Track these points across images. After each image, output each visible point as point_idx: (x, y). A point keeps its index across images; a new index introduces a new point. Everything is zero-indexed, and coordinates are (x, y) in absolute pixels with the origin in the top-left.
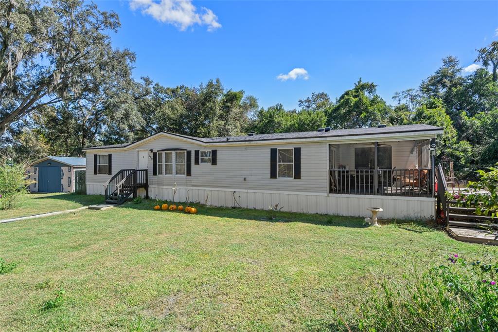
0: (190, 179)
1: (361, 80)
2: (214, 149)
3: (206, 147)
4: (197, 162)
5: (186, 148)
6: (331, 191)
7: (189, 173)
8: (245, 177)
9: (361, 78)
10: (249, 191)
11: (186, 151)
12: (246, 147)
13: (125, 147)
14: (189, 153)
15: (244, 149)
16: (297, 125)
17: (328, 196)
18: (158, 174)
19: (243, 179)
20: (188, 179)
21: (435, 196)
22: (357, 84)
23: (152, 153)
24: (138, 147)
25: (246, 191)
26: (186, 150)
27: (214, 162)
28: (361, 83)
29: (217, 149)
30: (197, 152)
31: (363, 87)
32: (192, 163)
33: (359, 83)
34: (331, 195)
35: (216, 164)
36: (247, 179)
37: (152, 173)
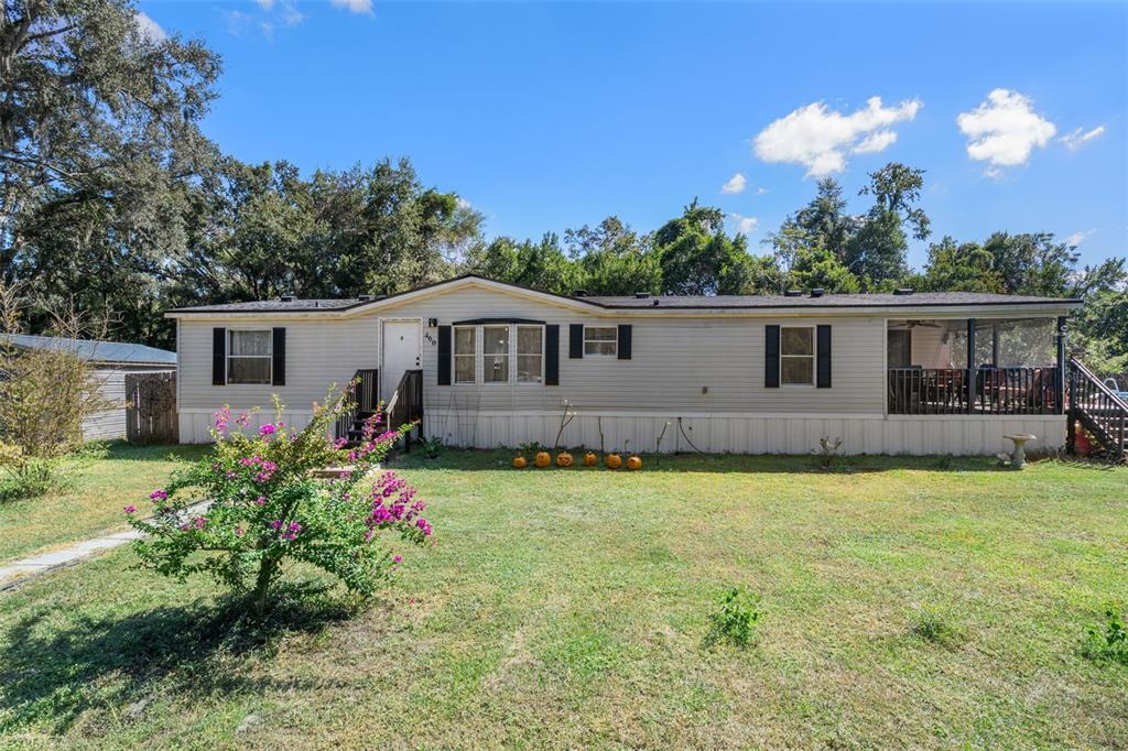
0: (556, 393)
1: (698, 201)
2: (625, 322)
3: (600, 317)
4: (576, 352)
5: (541, 319)
6: (892, 410)
7: (552, 378)
8: (706, 385)
9: (696, 198)
10: (715, 415)
11: (544, 327)
12: (708, 321)
13: (343, 309)
14: (553, 331)
15: (702, 325)
16: (605, 283)
17: (886, 419)
18: (453, 380)
19: (701, 390)
20: (548, 393)
21: (1066, 413)
22: (689, 208)
23: (436, 330)
24: (385, 311)
25: (708, 415)
26: (544, 323)
27: (625, 352)
28: (697, 207)
29: (633, 324)
30: (576, 331)
31: (701, 215)
32: (561, 354)
33: (693, 206)
34: (892, 417)
35: (630, 358)
36: (709, 390)
37: (436, 378)
